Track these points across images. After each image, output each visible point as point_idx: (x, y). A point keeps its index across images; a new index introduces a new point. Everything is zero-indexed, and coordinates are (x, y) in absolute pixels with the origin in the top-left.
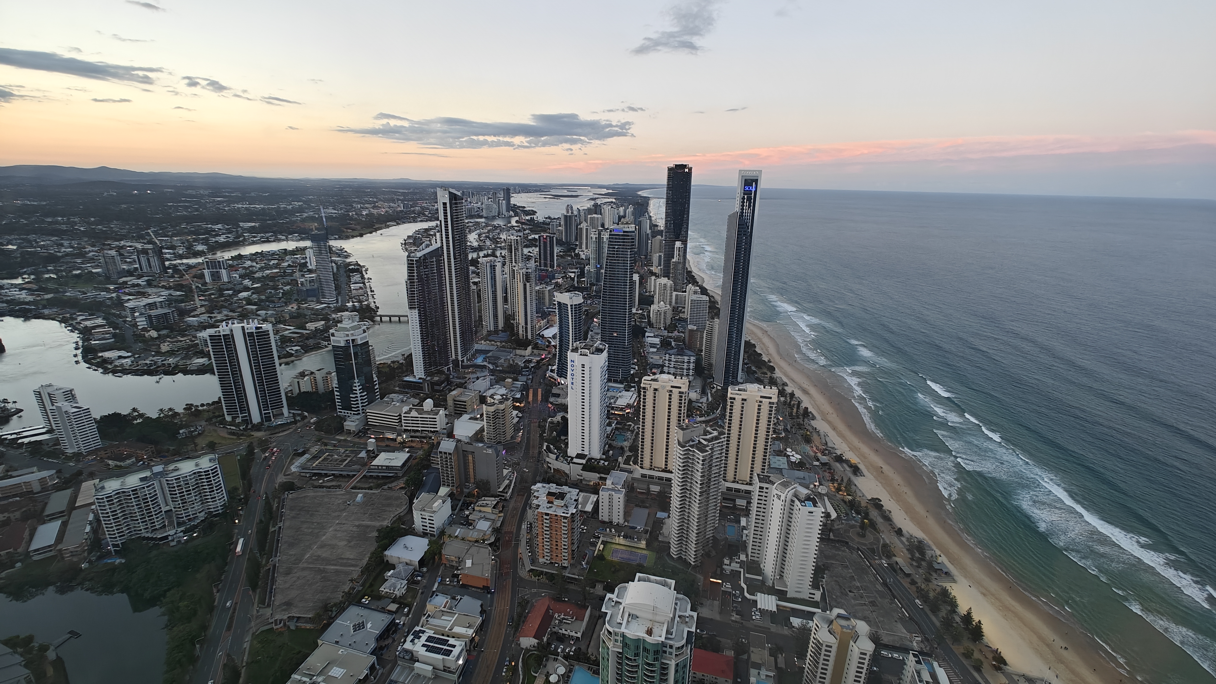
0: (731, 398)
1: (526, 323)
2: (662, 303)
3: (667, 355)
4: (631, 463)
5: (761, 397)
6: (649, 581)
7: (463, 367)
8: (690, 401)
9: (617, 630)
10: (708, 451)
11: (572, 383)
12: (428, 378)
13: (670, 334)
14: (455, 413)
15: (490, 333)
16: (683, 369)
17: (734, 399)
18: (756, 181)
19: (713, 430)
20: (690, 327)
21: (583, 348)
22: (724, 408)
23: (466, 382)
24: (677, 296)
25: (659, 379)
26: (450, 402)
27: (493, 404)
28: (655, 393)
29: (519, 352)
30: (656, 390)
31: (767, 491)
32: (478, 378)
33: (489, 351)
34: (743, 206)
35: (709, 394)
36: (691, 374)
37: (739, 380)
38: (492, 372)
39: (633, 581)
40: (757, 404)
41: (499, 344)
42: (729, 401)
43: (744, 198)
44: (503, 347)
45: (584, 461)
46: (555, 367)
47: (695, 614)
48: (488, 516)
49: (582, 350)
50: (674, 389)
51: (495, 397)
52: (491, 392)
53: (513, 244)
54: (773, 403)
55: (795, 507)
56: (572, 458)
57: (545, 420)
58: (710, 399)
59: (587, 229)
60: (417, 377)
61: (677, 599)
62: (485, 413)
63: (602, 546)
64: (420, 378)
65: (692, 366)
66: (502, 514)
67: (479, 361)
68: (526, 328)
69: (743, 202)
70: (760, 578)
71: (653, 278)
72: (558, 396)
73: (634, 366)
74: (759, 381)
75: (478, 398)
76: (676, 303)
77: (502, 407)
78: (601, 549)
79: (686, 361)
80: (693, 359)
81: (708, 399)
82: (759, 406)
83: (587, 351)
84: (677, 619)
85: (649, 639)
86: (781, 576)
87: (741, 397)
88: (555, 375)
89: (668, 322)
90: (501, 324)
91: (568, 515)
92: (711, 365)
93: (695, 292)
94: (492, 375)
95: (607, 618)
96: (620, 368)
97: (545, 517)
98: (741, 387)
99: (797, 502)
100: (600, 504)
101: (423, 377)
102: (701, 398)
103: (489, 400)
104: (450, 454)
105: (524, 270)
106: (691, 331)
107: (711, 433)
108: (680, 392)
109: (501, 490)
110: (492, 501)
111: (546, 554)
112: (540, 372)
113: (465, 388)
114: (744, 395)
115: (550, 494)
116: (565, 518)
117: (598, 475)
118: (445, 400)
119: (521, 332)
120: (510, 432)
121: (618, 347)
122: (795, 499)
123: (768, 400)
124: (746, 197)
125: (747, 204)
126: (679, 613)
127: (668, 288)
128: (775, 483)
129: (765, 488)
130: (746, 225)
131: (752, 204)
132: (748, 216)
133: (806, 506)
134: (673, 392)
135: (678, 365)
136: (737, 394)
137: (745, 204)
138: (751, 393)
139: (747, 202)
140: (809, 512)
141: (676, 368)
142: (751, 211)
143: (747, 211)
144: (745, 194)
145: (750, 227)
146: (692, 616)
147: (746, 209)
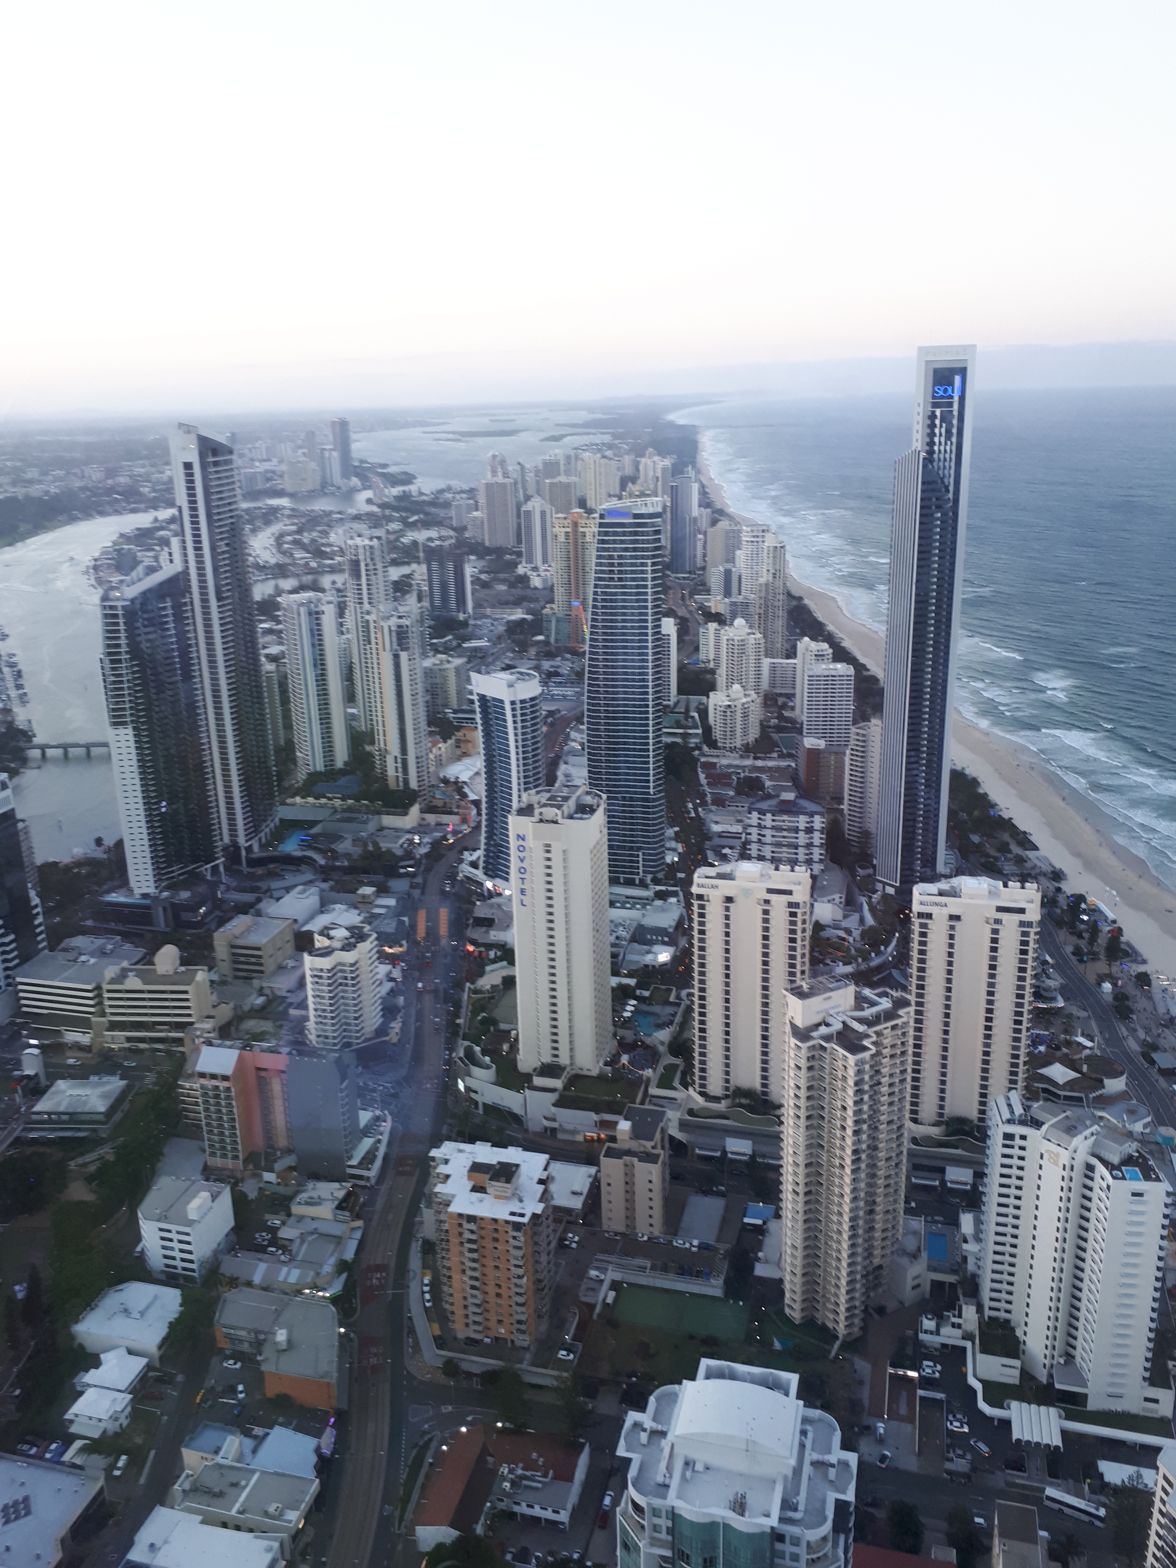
0: (921, 915)
1: (404, 750)
2: (736, 687)
3: (755, 814)
4: (676, 1083)
5: (1000, 909)
6: (733, 1376)
7: (252, 863)
8: (818, 927)
9: (657, 1502)
10: (866, 1049)
11: (523, 892)
12: (165, 894)
13: (759, 763)
14: (237, 977)
15: (314, 778)
16: (796, 847)
17: (929, 916)
18: (963, 372)
19: (880, 995)
20: (810, 742)
21: (545, 805)
22: (905, 941)
23: (259, 900)
24: (773, 668)
25: (737, 874)
26: (221, 950)
27: (326, 952)
28: (727, 909)
29: (389, 820)
30: (729, 900)
31: (1022, 1143)
32: (288, 890)
33: (313, 823)
34: (932, 435)
35: (866, 907)
36: (816, 857)
37: (941, 868)
38: (325, 873)
39: (693, 1378)
40: (988, 929)
41: (338, 803)
42: (916, 921)
43: (933, 416)
44: (349, 809)
45: (558, 1083)
46: (480, 853)
47: (852, 1458)
48: (325, 1228)
49: (543, 810)
50: (774, 898)
51: (332, 933)
52: (323, 920)
53: (361, 557)
54: (1030, 924)
55: (1097, 1183)
56: (528, 1078)
57: (459, 986)
58: (870, 921)
59: (543, 514)
60: (137, 892)
61: (805, 1420)
62: (308, 973)
63: (612, 1295)
64: (145, 896)
65: (817, 838)
66: (359, 1223)
67: (291, 847)
68: (405, 763)
69: (932, 426)
70: (1018, 1364)
71: (712, 626)
72: (488, 923)
73: (673, 844)
74: (992, 870)
75: (289, 937)
76: (773, 685)
77: (349, 957)
78: (609, 1300)
79: (802, 825)
80: (818, 822)
81: (862, 920)
82: (995, 931)
83: (555, 810)
84: (807, 1469)
85: (740, 1523)
86: (1070, 1357)
87: (946, 912)
88: (479, 874)
89: (754, 733)
90: (341, 755)
91: (525, 1220)
92: (866, 835)
93: (819, 657)
94: (325, 881)
95: (632, 1473)
96: (639, 849)
97: (466, 1226)
98: (943, 885)
99: (1101, 1169)
100: (604, 1188)
101: (151, 890)
102: (845, 917)
103: (320, 942)
104: (225, 1078)
105: (393, 622)
106: (814, 753)
107: (873, 1004)
108: (791, 905)
109: (354, 1162)
110: (334, 1191)
111: (473, 1318)
112: (441, 868)
113: (259, 914)
114: (954, 906)
115: (477, 1168)
116: (517, 1226)
117: (594, 1117)
118: (211, 947)
119: (391, 772)
120: (372, 1018)
121: (631, 799)
122: (1095, 1161)
123: (1017, 917)
124: (938, 412)
125: (943, 431)
126: (811, 1455)
127: (750, 650)
128: (1043, 1123)
129: (1017, 1138)
130: (943, 482)
131: (954, 431)
132: (945, 460)
133: (1124, 1178)
134: (773, 903)
135: (784, 837)
136: (936, 904)
137: (937, 431)
138: (972, 901)
139: (941, 426)
140: (1134, 1194)
141: (779, 845)
142: (954, 448)
143: (942, 448)
144: (935, 405)
145: (951, 488)
146: (845, 1464)
147: (940, 444)
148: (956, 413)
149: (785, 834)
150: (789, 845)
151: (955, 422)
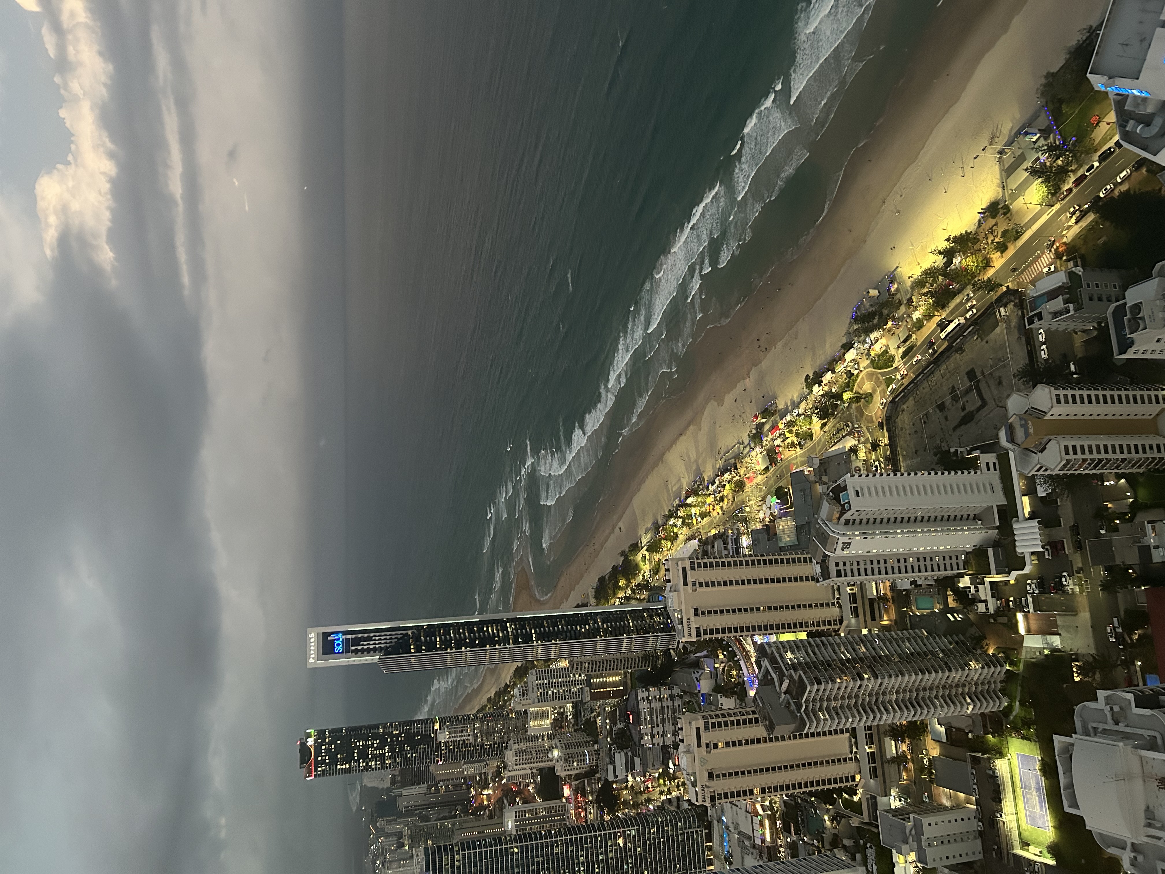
0: (698, 635)
4: (856, 799)
5: (685, 584)
16: (663, 707)
17: (698, 629)
18: (323, 636)
28: (718, 776)
30: (711, 775)
31: (841, 564)
39: (1082, 819)
40: (699, 590)
42: (703, 637)
43: (356, 652)
47: (1101, 694)
50: (704, 741)
55: (856, 516)
61: (1086, 733)
65: (654, 693)
69: (362, 651)
70: (990, 551)
79: (647, 706)
80: (642, 694)
82: (701, 585)
84: (1121, 727)
86: (976, 518)
87: (693, 619)
99: (846, 517)
108: (707, 729)
114: (688, 613)
122: (842, 520)
123: (689, 572)
124: (353, 648)
125: (365, 643)
126: (1110, 726)
127: (522, 746)
128: (824, 553)
129: (838, 568)
130: (401, 638)
131: (366, 635)
132: (385, 639)
133: (849, 503)
134: (708, 742)
135: (657, 718)
136: (689, 625)
137: (365, 647)
138: (683, 602)
139: (363, 645)
140: (858, 496)
141: (663, 722)
142: (378, 634)
143: (377, 642)
144: (348, 651)
145: (404, 632)
146: (1107, 698)
147: (374, 644)
148: (354, 636)
149: (654, 717)
150: (663, 713)
151: (360, 636)
